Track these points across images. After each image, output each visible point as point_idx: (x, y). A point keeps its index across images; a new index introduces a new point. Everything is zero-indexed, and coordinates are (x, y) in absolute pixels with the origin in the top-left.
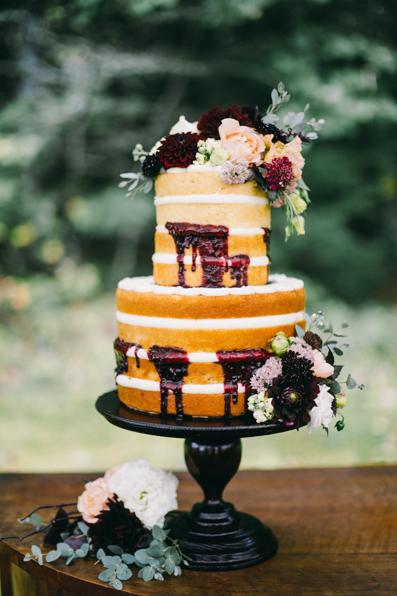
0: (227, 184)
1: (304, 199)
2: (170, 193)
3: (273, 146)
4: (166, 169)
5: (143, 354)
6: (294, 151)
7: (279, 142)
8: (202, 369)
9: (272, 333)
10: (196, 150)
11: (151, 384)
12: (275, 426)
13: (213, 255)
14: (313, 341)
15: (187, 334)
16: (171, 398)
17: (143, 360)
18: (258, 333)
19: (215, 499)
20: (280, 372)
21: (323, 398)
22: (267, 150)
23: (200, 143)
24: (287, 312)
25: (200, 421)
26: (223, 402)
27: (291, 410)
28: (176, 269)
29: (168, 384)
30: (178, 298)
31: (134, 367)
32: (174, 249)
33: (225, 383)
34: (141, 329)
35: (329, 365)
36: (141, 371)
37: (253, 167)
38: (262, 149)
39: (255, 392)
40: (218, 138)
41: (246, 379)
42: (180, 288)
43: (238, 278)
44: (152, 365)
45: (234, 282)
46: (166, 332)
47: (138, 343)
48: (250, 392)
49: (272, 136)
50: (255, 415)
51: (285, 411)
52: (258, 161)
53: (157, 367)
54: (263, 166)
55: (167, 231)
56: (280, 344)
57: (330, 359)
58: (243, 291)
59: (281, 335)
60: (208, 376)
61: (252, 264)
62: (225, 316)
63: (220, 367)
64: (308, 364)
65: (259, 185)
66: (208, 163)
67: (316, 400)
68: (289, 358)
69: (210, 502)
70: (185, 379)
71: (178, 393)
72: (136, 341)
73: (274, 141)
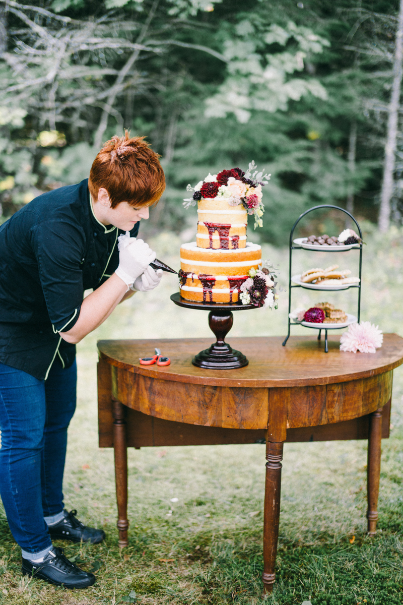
0: (231, 206)
1: (262, 210)
2: (206, 209)
3: (250, 189)
4: (204, 198)
5: (196, 277)
6: (258, 191)
7: (252, 188)
8: (221, 283)
9: (249, 268)
10: (218, 191)
11: (199, 289)
12: (251, 307)
13: (225, 235)
14: (266, 271)
15: (215, 268)
16: (208, 295)
17: (196, 279)
18: (243, 268)
19: (221, 341)
20: (253, 284)
21: (270, 295)
22: (248, 190)
23: (219, 188)
24: (255, 259)
25: (219, 304)
26: (229, 297)
27: (257, 299)
28: (209, 241)
29: (207, 289)
30: (212, 254)
31: (191, 282)
32: (208, 233)
33: (230, 288)
34: (195, 267)
35: (272, 281)
36: (194, 284)
37: (242, 199)
38: (245, 191)
39: (242, 292)
40: (226, 185)
41: (239, 287)
42: (211, 249)
43: (235, 245)
44: (200, 281)
45: (233, 247)
46: (206, 268)
47: (193, 272)
48: (240, 292)
49: (250, 185)
50: (242, 301)
51: (254, 300)
52: (243, 196)
53: (202, 282)
54: (245, 198)
55: (204, 225)
56: (253, 273)
57: (272, 279)
58: (237, 251)
59: (253, 269)
60: (223, 285)
61: (240, 239)
62: (230, 261)
63: (228, 282)
64: (264, 281)
65: (244, 206)
66: (223, 196)
67: (267, 296)
68: (256, 279)
69: (219, 342)
70: (214, 286)
71: (211, 292)
72: (192, 272)
73: (250, 187)
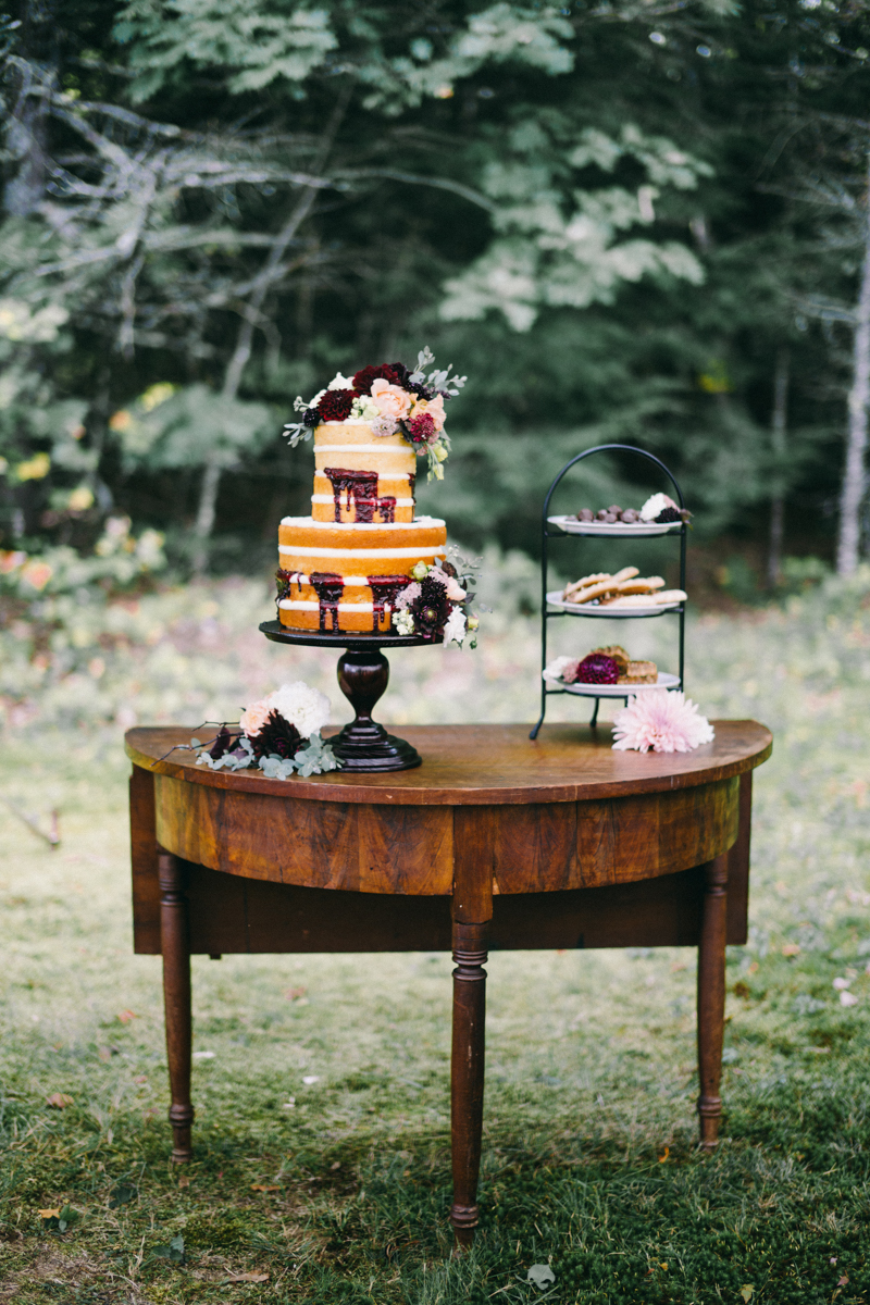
0: (378, 436)
1: (446, 448)
2: (328, 443)
3: (418, 404)
4: (325, 421)
5: (305, 580)
6: (436, 409)
7: (423, 400)
8: (355, 591)
9: (414, 562)
10: (351, 406)
11: (311, 605)
12: (413, 641)
13: (365, 496)
14: (449, 569)
15: (343, 561)
16: (329, 616)
17: (305, 585)
18: (402, 561)
19: (363, 716)
20: (419, 593)
21: (456, 618)
22: (413, 405)
23: (355, 400)
24: (428, 546)
25: (352, 634)
26: (372, 620)
27: (428, 625)
28: (333, 508)
29: (326, 604)
30: (336, 532)
31: (297, 591)
32: (331, 491)
33: (375, 603)
34: (303, 559)
35: (462, 591)
36: (303, 595)
37: (400, 422)
38: (408, 406)
39: (399, 610)
40: (370, 395)
41: (391, 600)
42: (336, 524)
43: (386, 516)
44: (313, 588)
45: (383, 519)
46: (324, 560)
47: (300, 571)
48: (395, 610)
49: (417, 395)
50: (398, 628)
51: (423, 625)
52: (404, 416)
53: (317, 589)
54: (408, 420)
55: (325, 475)
56: (420, 571)
57: (464, 587)
58: (390, 526)
59: (421, 563)
60: (360, 597)
61: (397, 505)
62: (374, 547)
63: (370, 589)
64: (442, 587)
65: (405, 437)
66: (362, 417)
67: (449, 618)
68: (427, 583)
69: (360, 719)
70: (340, 599)
71: (335, 612)
72: (299, 569)
73: (418, 399)
